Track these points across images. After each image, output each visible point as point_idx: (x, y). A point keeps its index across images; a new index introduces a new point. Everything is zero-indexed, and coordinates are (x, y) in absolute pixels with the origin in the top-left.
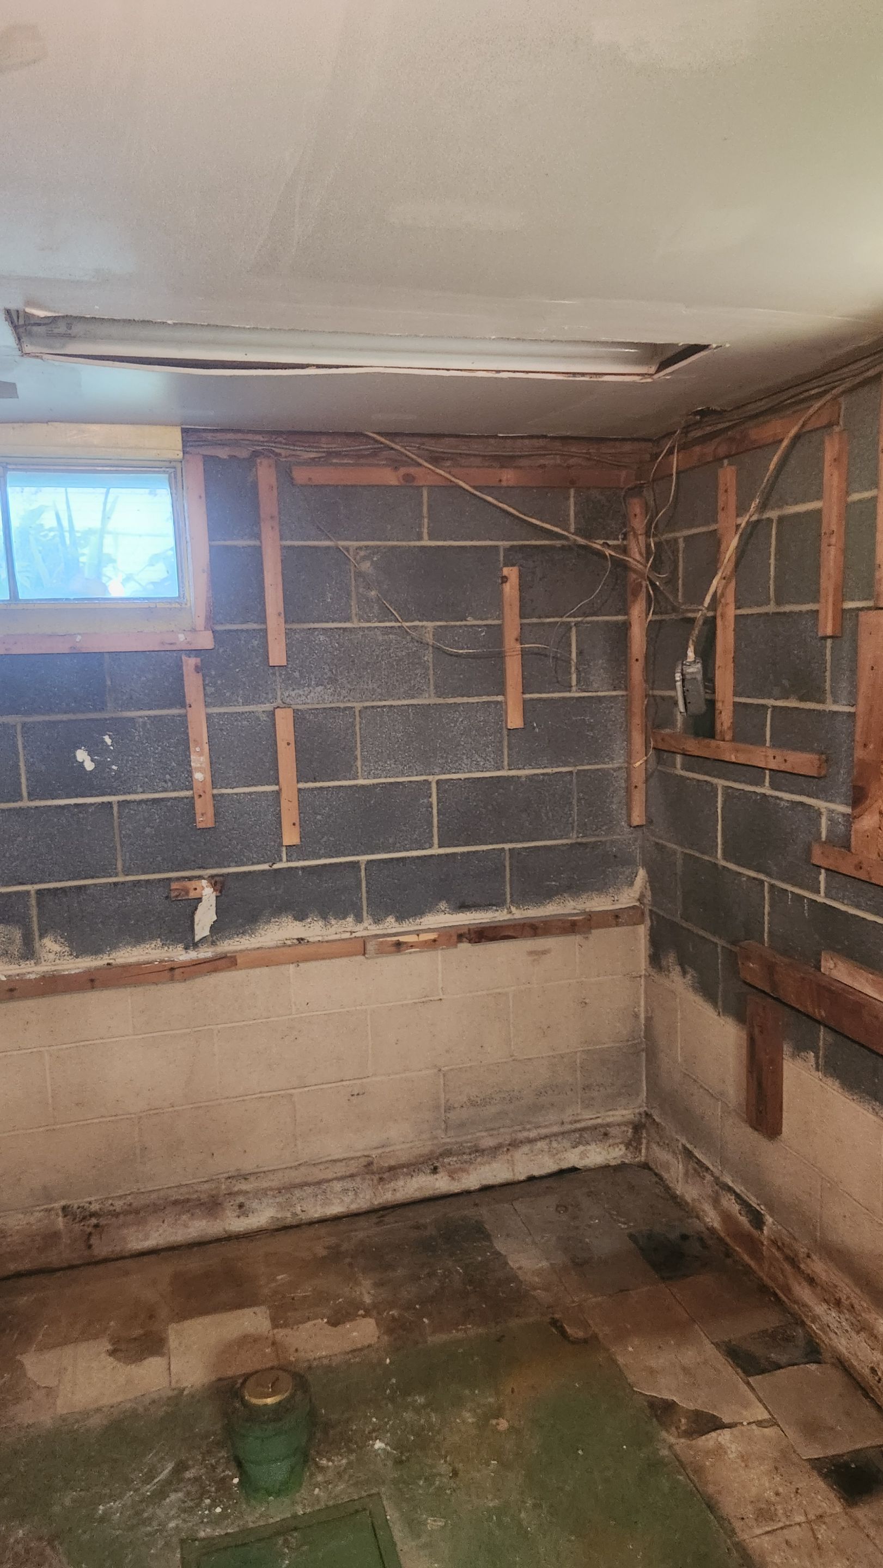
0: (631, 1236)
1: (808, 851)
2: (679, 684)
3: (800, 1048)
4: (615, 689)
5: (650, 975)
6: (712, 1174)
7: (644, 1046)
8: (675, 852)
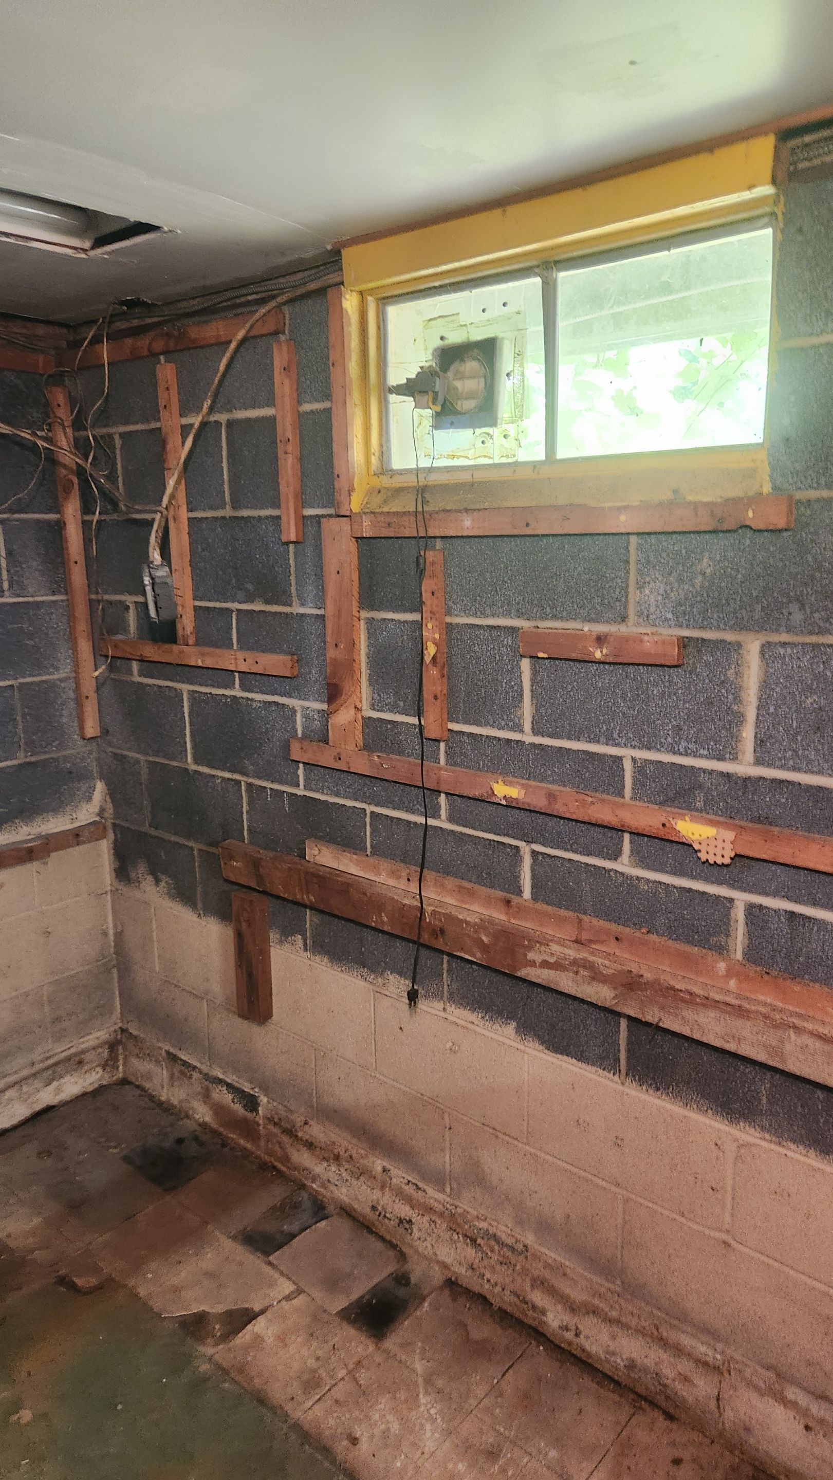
0: (126, 1159)
1: (286, 747)
2: (148, 589)
3: (287, 933)
4: (54, 594)
5: (117, 890)
6: (201, 1072)
7: (114, 962)
8: (138, 761)
